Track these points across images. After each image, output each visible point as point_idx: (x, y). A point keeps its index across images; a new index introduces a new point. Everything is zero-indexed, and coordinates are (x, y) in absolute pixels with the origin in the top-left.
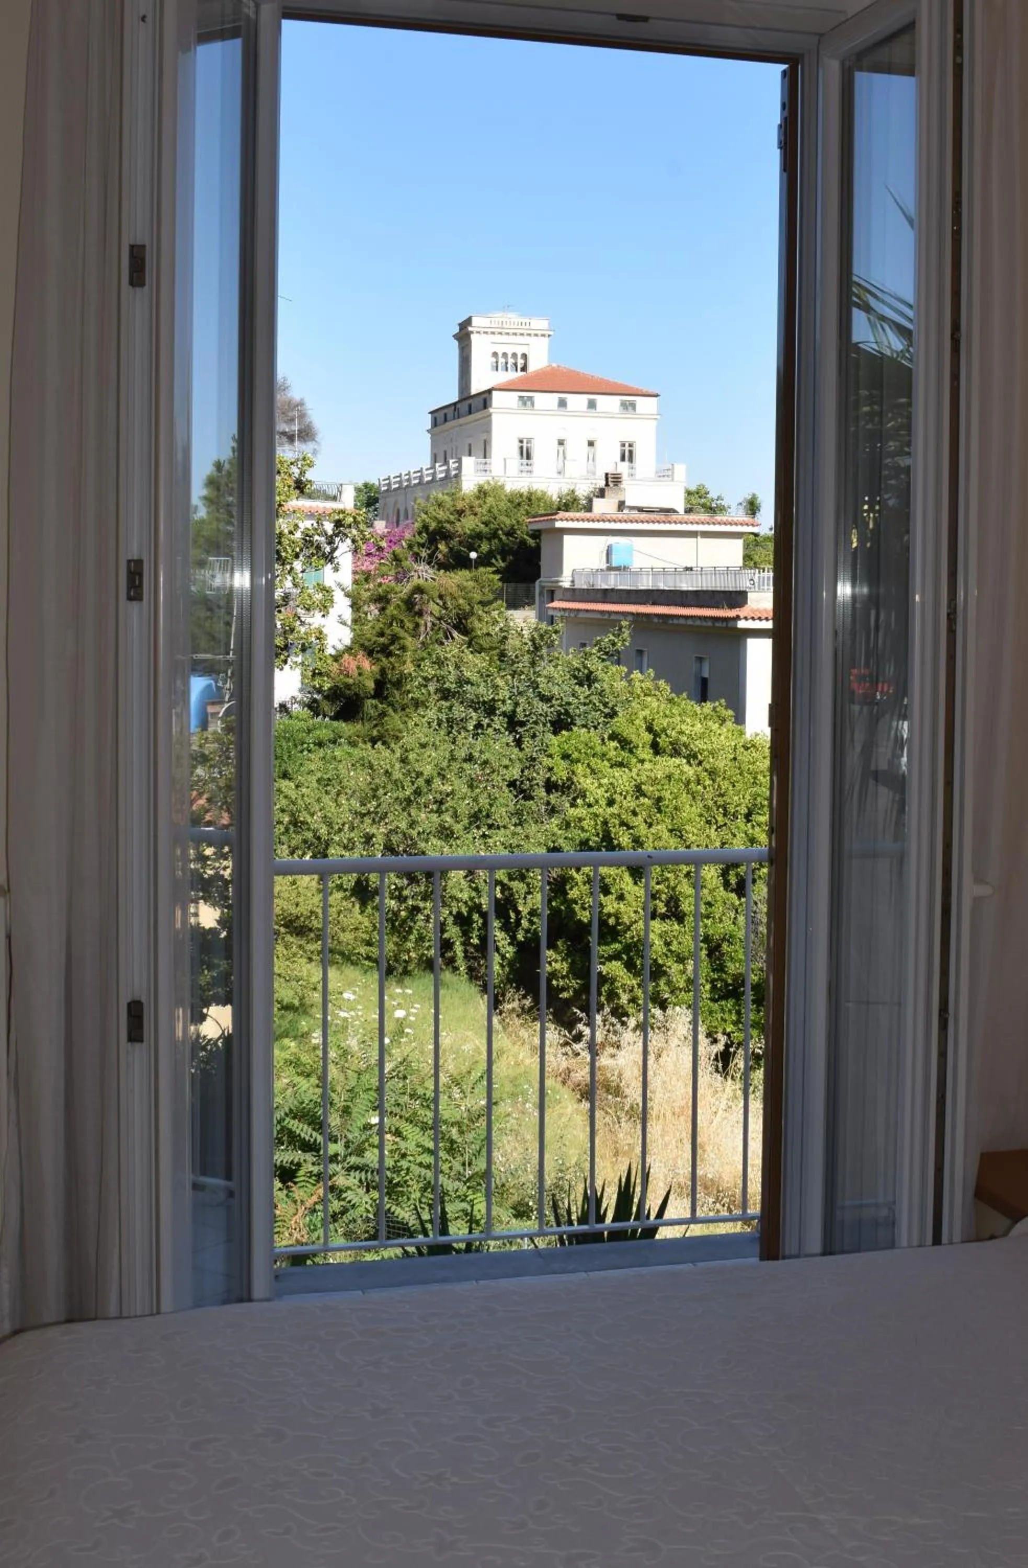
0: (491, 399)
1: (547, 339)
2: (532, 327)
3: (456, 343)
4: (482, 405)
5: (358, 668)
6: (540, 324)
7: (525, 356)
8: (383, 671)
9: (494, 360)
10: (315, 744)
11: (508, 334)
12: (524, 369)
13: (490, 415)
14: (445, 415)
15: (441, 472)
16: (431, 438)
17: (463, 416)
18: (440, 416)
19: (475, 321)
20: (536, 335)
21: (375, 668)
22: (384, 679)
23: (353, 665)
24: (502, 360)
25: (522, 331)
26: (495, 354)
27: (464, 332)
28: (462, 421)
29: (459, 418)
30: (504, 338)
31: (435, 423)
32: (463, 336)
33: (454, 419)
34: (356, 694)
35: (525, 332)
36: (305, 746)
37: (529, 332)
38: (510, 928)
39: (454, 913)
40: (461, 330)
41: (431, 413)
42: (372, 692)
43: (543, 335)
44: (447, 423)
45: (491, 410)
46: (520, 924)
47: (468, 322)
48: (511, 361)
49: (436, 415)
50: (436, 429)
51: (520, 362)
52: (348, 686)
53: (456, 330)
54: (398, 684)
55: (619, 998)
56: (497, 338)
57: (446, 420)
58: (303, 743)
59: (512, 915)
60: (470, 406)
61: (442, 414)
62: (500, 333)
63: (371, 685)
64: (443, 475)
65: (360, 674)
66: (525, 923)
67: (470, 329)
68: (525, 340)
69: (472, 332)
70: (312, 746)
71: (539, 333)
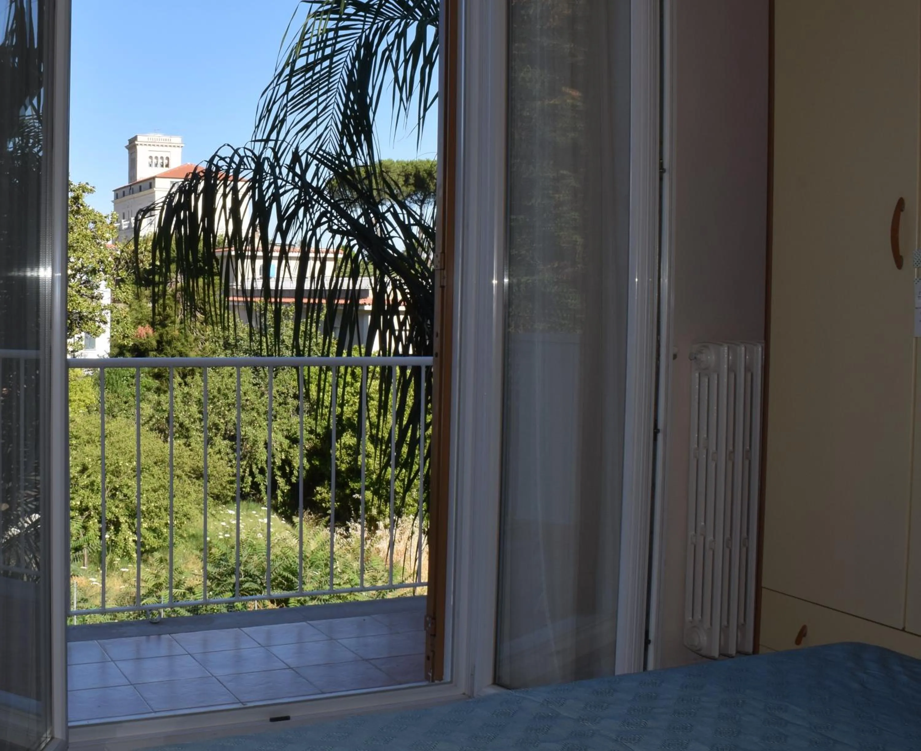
0: (154, 183)
1: (180, 149)
2: (172, 142)
3: (127, 151)
4: (148, 186)
5: (147, 333)
6: (177, 140)
7: (168, 158)
8: (161, 335)
9: (150, 160)
10: (130, 377)
11: (158, 145)
12: (167, 166)
13: (154, 192)
14: (124, 192)
15: (125, 225)
16: (114, 205)
17: (136, 193)
18: (120, 193)
19: (140, 138)
20: (174, 146)
21: (156, 334)
22: (162, 339)
23: (144, 332)
24: (155, 161)
25: (166, 144)
26: (151, 157)
27: (132, 144)
28: (135, 195)
29: (133, 193)
30: (156, 148)
31: (117, 197)
32: (132, 146)
33: (130, 194)
34: (147, 348)
35: (168, 145)
36: (125, 378)
37: (170, 144)
38: (287, 476)
39: (259, 467)
40: (130, 143)
41: (114, 191)
42: (156, 347)
43: (178, 147)
44: (125, 197)
45: (155, 189)
46: (293, 474)
47: (135, 138)
48: (160, 161)
49: (118, 192)
50: (118, 200)
51: (165, 162)
52: (142, 344)
53: (127, 143)
54: (169, 343)
55: (371, 511)
56: (152, 148)
57: (124, 195)
58: (124, 377)
59: (287, 469)
60: (140, 187)
61: (121, 191)
62: (154, 145)
63: (154, 343)
64: (126, 227)
65: (148, 337)
66: (295, 473)
67: (136, 143)
68: (168, 149)
69: (138, 145)
70: (129, 378)
71: (176, 145)
